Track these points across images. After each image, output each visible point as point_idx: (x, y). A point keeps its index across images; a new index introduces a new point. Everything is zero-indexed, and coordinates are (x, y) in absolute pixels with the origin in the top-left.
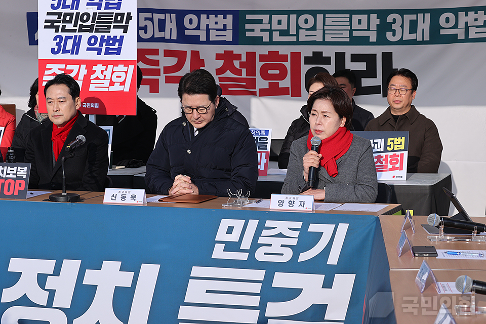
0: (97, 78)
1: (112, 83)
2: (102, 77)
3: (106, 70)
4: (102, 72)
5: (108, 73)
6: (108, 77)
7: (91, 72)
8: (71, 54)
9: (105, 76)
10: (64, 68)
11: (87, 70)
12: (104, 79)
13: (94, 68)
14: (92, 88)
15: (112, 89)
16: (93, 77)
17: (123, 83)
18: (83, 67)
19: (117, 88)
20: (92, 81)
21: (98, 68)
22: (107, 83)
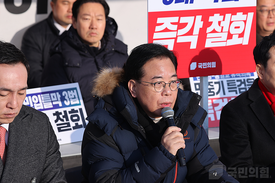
0: (214, 31)
1: (230, 36)
2: (218, 29)
3: (224, 20)
4: (219, 23)
5: (225, 24)
6: (226, 29)
7: (207, 24)
8: (185, 3)
9: (222, 27)
10: (177, 21)
11: (203, 22)
12: (222, 32)
13: (211, 19)
14: (209, 44)
15: (230, 43)
16: (209, 30)
17: (241, 35)
18: (199, 18)
19: (235, 41)
20: (209, 35)
21: (215, 19)
22: (225, 36)
